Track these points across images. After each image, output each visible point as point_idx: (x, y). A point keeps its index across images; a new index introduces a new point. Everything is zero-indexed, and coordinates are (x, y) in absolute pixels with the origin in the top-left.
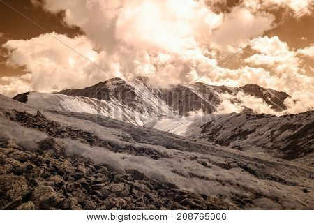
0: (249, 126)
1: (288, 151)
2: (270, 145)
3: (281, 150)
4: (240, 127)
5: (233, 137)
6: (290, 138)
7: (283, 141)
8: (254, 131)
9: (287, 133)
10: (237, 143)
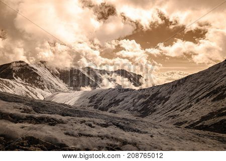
0: (120, 97)
1: (142, 112)
2: (132, 108)
3: (139, 111)
4: (115, 97)
5: (110, 105)
6: (143, 103)
7: (140, 105)
8: (123, 100)
9: (142, 100)
10: (113, 108)
